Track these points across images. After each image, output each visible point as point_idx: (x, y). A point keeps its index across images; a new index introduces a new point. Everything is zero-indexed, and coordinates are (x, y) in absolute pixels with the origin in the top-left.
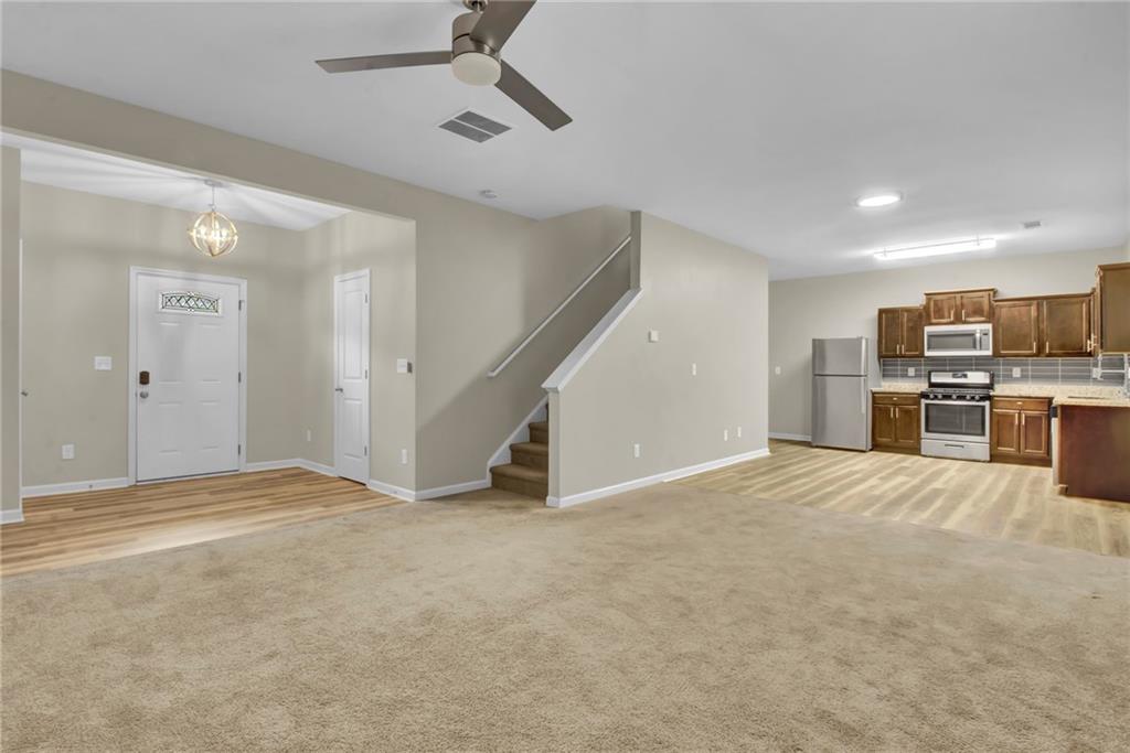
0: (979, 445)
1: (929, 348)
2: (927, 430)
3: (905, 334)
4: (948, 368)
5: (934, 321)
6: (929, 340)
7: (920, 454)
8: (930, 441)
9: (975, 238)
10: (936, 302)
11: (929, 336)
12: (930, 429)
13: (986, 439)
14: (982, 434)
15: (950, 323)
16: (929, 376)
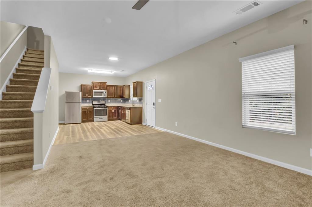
0: (105, 118)
1: (94, 95)
2: (95, 116)
3: (88, 91)
4: (96, 100)
5: (95, 89)
6: (94, 94)
7: (93, 122)
8: (96, 118)
9: (111, 71)
10: (95, 84)
11: (94, 92)
12: (96, 115)
13: (107, 116)
14: (106, 115)
15: (98, 89)
16: (92, 102)
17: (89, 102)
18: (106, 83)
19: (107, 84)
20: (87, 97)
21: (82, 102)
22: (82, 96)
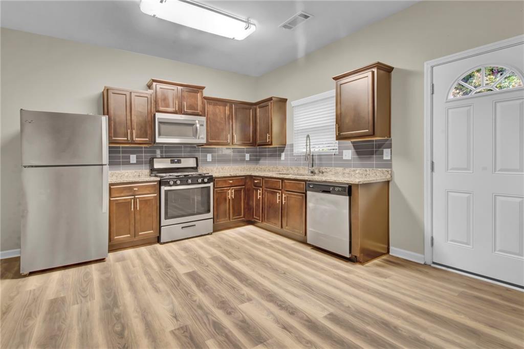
0: (205, 222)
1: (160, 134)
2: (166, 219)
3: (135, 119)
5: (161, 109)
6: (159, 128)
7: (159, 242)
8: (170, 227)
11: (160, 123)
12: (170, 215)
13: (211, 215)
14: (209, 211)
15: (175, 113)
16: (151, 162)
17: (139, 163)
18: (203, 88)
19: (205, 95)
20: (133, 142)
21: (111, 164)
22: (110, 137)
